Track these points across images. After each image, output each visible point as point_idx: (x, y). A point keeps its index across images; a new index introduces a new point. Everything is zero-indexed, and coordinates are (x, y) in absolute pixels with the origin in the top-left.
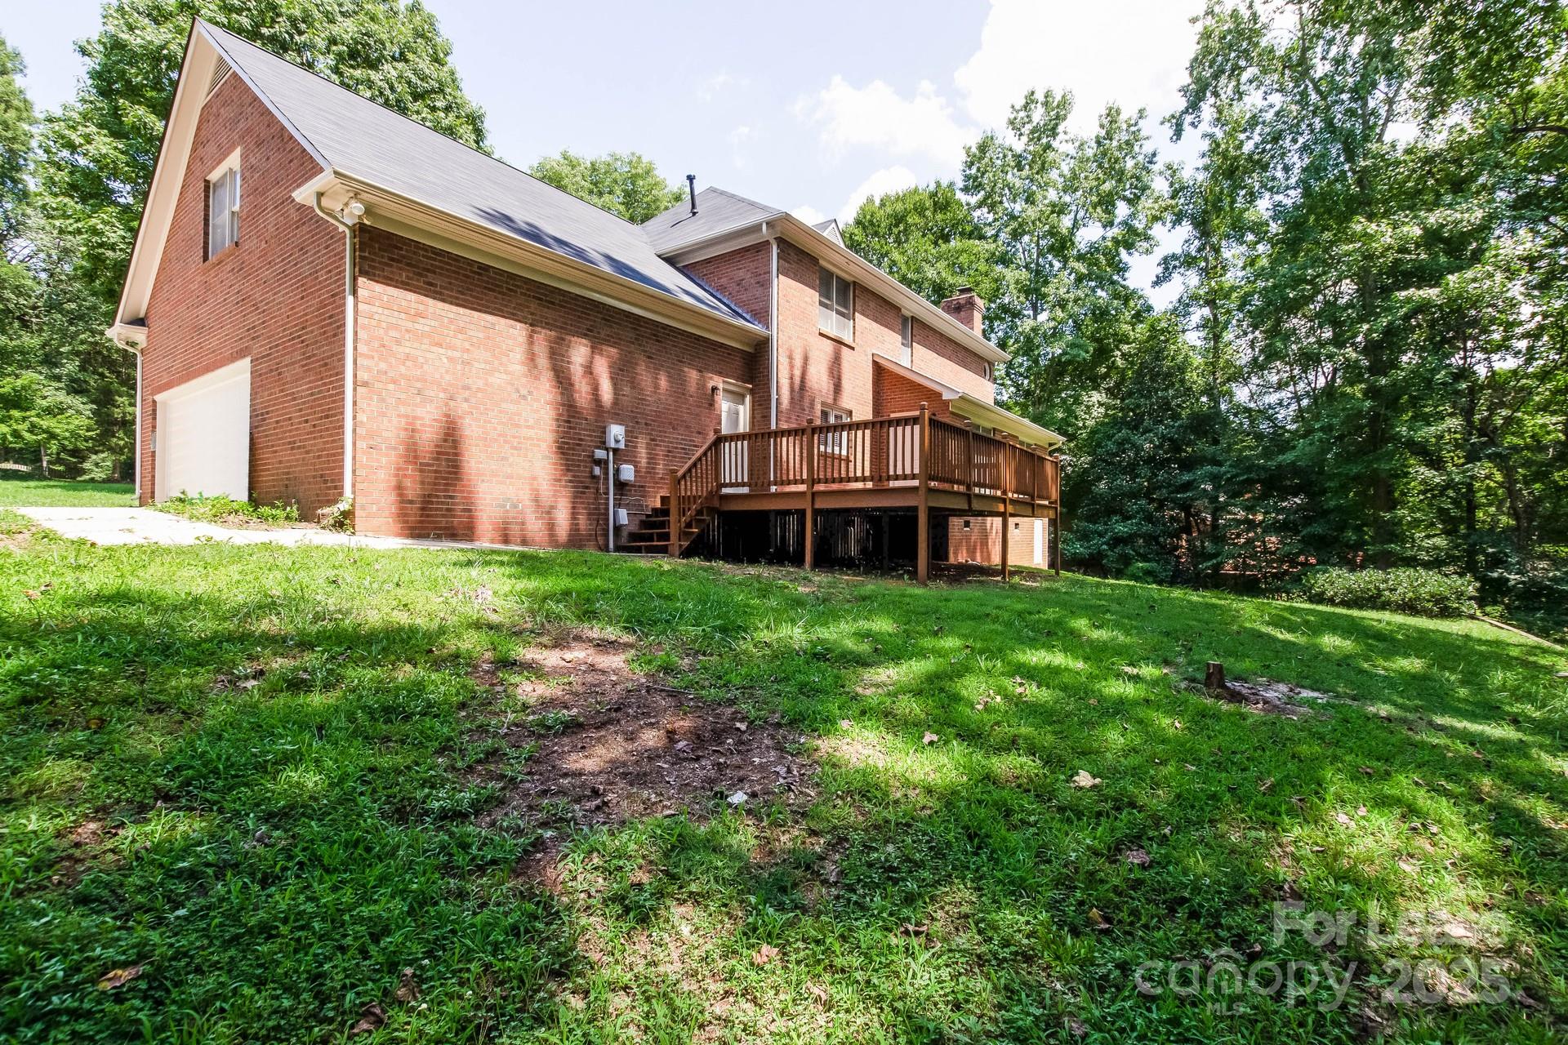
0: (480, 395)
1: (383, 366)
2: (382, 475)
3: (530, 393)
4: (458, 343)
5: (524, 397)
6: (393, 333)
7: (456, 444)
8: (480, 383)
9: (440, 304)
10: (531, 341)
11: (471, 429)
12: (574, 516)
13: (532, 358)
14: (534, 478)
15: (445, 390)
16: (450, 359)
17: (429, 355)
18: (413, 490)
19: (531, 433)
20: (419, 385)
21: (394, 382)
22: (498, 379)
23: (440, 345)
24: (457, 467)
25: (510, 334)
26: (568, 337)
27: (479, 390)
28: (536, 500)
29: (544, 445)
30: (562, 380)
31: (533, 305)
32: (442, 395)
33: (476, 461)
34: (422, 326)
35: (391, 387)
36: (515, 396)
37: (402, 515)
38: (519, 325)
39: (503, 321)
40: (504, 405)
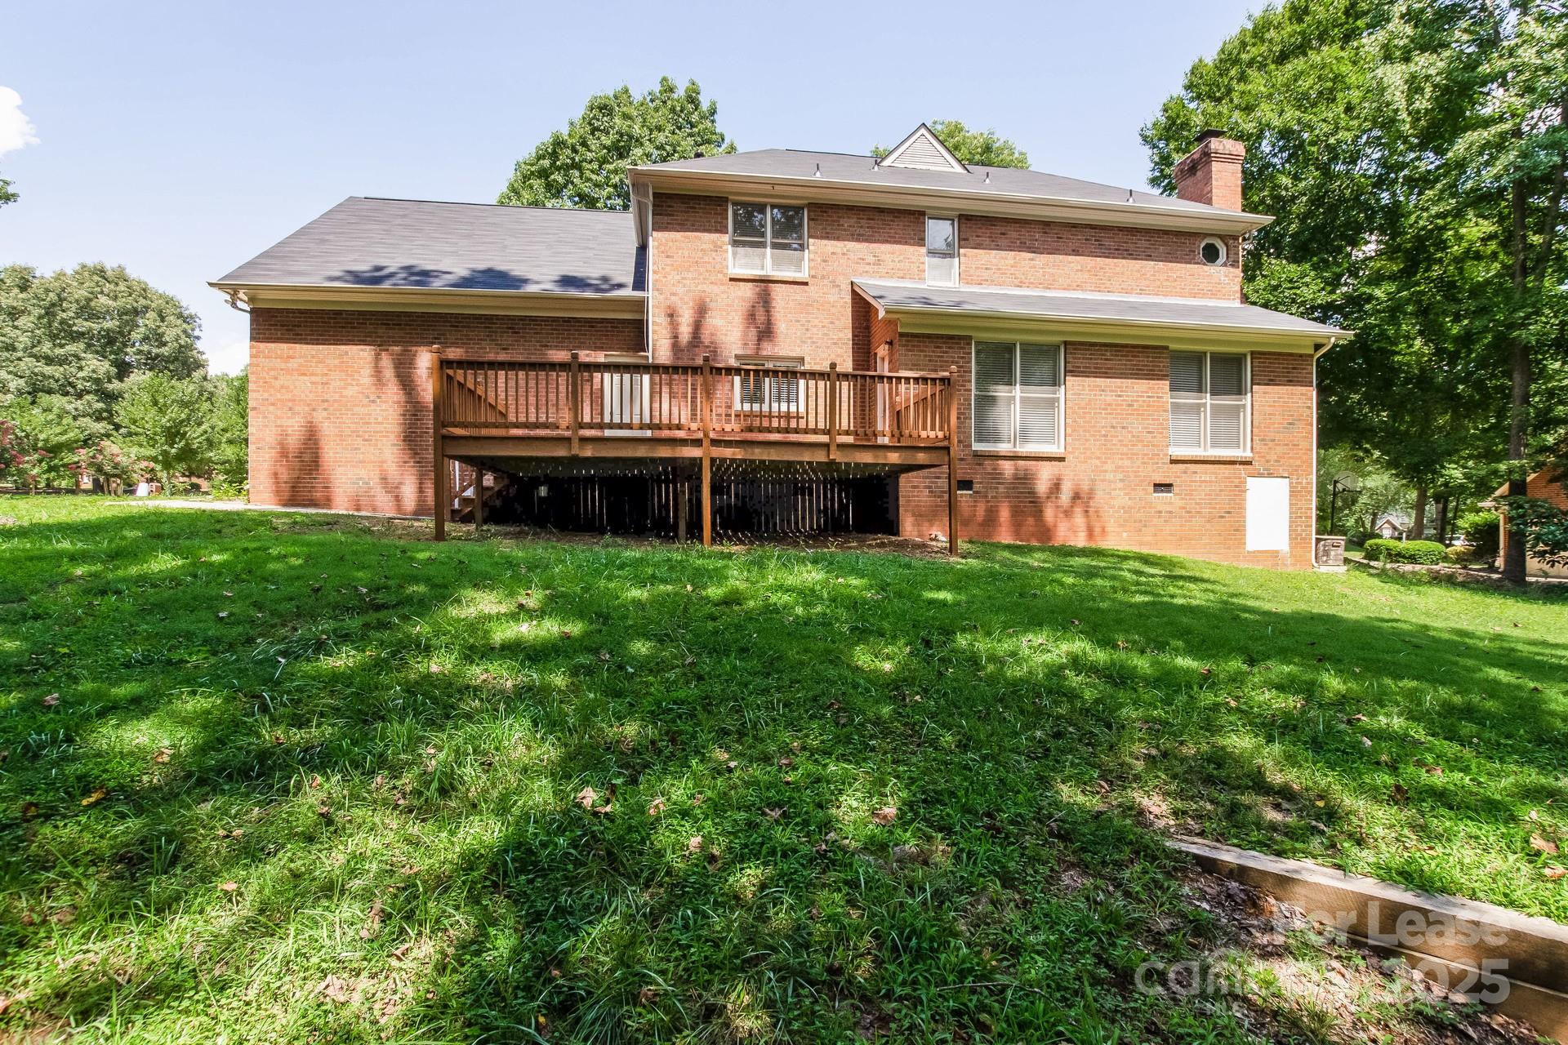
0: (336, 405)
1: (266, 395)
2: (266, 466)
3: (379, 397)
4: (319, 370)
5: (374, 402)
6: (272, 373)
7: (316, 442)
8: (337, 397)
9: (305, 347)
10: (377, 358)
11: (327, 430)
12: (421, 490)
13: (378, 372)
14: (383, 462)
15: (309, 405)
16: (313, 383)
17: (297, 383)
18: (284, 476)
19: (380, 428)
20: (290, 404)
21: (273, 404)
22: (350, 392)
23: (304, 374)
24: (317, 457)
25: (361, 354)
26: (414, 348)
27: (335, 401)
28: (384, 479)
29: (392, 437)
30: (406, 383)
31: (381, 331)
32: (307, 408)
33: (331, 453)
34: (293, 364)
35: (271, 408)
36: (365, 401)
37: (278, 492)
38: (368, 348)
39: (355, 347)
40: (357, 409)
